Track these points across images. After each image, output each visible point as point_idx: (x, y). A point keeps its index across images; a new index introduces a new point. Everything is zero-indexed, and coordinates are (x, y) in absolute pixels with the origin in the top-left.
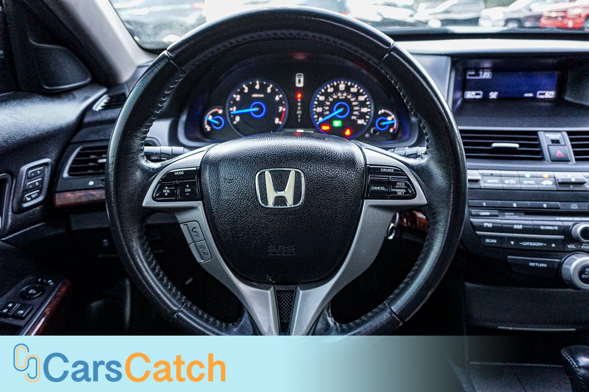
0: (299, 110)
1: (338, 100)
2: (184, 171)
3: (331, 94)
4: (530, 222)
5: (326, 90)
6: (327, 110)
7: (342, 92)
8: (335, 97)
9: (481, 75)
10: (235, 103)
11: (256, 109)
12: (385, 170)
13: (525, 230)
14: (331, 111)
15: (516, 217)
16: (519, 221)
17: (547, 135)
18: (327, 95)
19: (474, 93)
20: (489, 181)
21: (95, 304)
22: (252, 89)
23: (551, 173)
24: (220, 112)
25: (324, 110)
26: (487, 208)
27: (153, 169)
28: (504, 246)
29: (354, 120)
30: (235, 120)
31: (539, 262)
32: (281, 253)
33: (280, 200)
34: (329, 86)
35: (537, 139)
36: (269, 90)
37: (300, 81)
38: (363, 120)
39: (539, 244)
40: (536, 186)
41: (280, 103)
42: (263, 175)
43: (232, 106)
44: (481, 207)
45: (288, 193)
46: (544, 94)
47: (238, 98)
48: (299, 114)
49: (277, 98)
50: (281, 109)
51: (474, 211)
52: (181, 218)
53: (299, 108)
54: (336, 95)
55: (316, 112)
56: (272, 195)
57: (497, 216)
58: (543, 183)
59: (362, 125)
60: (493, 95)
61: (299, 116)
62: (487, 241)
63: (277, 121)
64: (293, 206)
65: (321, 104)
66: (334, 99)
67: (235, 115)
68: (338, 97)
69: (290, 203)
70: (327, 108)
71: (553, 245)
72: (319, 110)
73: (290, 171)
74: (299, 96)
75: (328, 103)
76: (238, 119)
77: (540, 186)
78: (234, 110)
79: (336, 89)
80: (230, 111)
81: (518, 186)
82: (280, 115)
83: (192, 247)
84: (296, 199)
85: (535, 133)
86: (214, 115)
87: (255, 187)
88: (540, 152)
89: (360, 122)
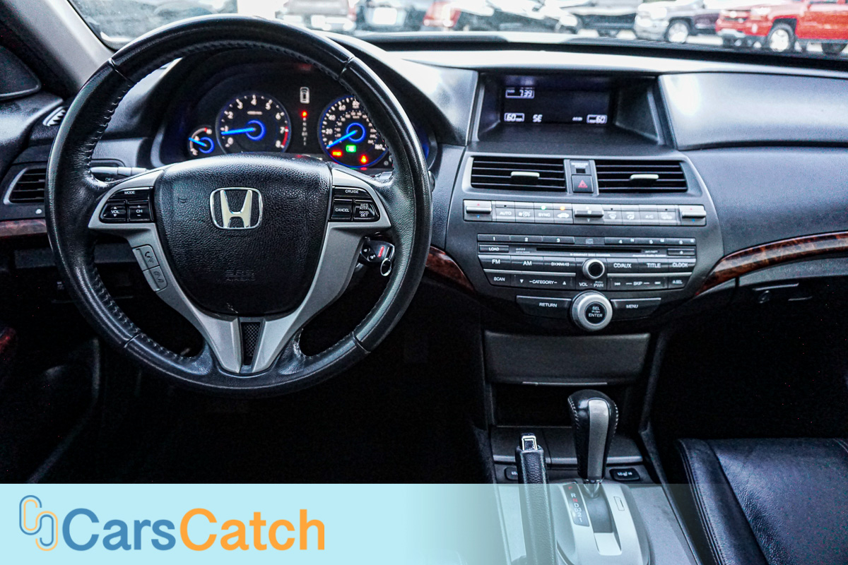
0: (305, 132)
1: (351, 120)
2: (136, 191)
3: (343, 113)
4: (541, 259)
5: (337, 108)
6: (338, 132)
7: (356, 111)
8: (348, 116)
9: (522, 94)
10: (228, 122)
11: (252, 129)
12: (349, 191)
13: (535, 267)
14: (343, 133)
15: (528, 253)
16: (528, 257)
17: (573, 163)
18: (338, 114)
19: (514, 115)
20: (502, 213)
21: (51, 371)
22: (248, 106)
23: (569, 206)
24: (209, 132)
25: (335, 132)
26: (498, 242)
27: (101, 188)
28: (514, 284)
29: (371, 144)
30: (227, 143)
31: (550, 302)
32: (239, 278)
33: (237, 221)
34: (340, 103)
35: (562, 168)
36: (268, 107)
37: (305, 97)
38: (381, 145)
39: (549, 282)
40: (551, 220)
41: (281, 122)
42: (218, 194)
43: (222, 125)
44: (490, 242)
45: (245, 213)
46: (595, 118)
47: (230, 115)
48: (305, 136)
49: (278, 117)
50: (283, 129)
51: (482, 247)
52: (134, 241)
53: (304, 129)
54: (349, 114)
55: (325, 134)
56: (227, 215)
57: (508, 252)
58: (559, 216)
59: (381, 151)
60: (537, 118)
61: (305, 139)
62: (495, 279)
63: (278, 144)
64: (249, 227)
65: (331, 125)
66: (347, 119)
67: (227, 136)
68: (352, 116)
69: (247, 224)
70: (338, 130)
71: (564, 283)
72: (329, 131)
73: (247, 190)
74: (305, 114)
75: (340, 124)
76: (230, 141)
77: (556, 219)
78: (226, 130)
79: (349, 107)
80: (221, 131)
81: (532, 219)
82: (281, 137)
83: (146, 273)
84: (253, 221)
85: (561, 161)
86: (200, 135)
87: (210, 207)
88: (564, 183)
89: (378, 147)
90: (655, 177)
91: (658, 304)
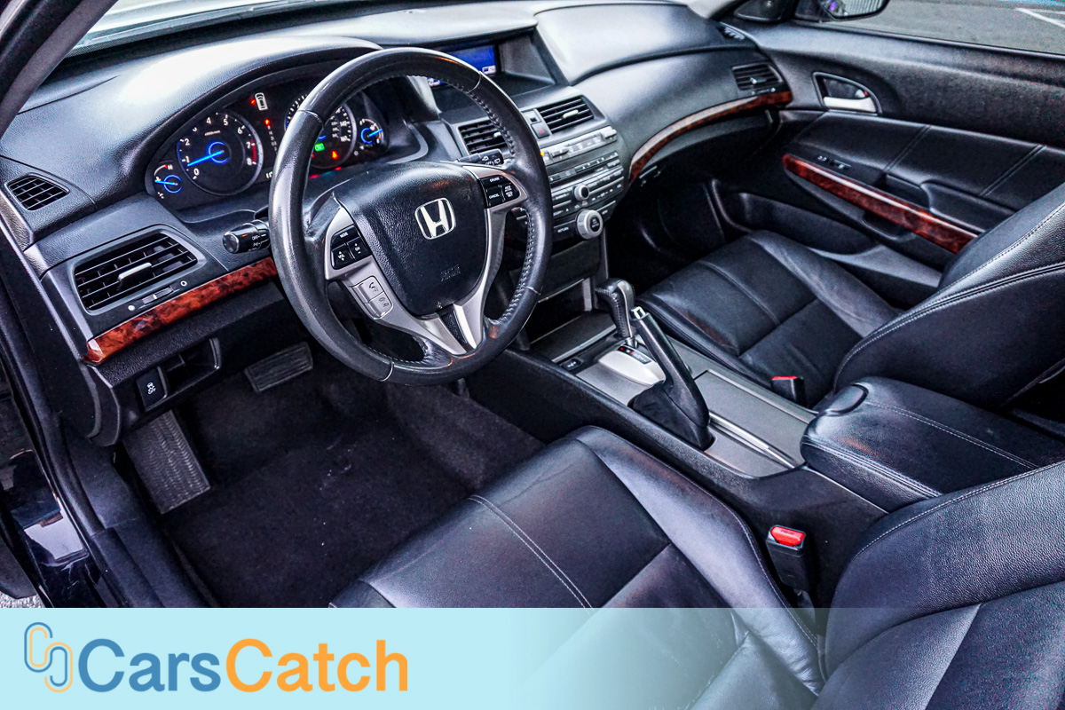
2: (347, 231)
11: (217, 153)
12: (492, 180)
17: (527, 115)
22: (203, 128)
23: (545, 150)
24: (170, 167)
29: (336, 138)
30: (194, 175)
31: (563, 227)
32: (450, 276)
36: (226, 123)
37: (262, 103)
38: (346, 137)
39: (561, 212)
41: (245, 137)
42: (420, 211)
43: (183, 156)
45: (444, 221)
46: (487, 70)
47: (187, 142)
49: (240, 131)
50: (250, 144)
52: (357, 279)
56: (432, 226)
59: (347, 142)
63: (249, 161)
64: (449, 231)
67: (192, 168)
69: (447, 229)
71: (567, 210)
73: (437, 202)
74: (267, 122)
76: (197, 172)
78: (187, 160)
80: (183, 164)
82: (252, 153)
83: (368, 305)
84: (450, 224)
86: (162, 174)
87: (418, 225)
89: (344, 139)
90: (576, 112)
91: (613, 207)
